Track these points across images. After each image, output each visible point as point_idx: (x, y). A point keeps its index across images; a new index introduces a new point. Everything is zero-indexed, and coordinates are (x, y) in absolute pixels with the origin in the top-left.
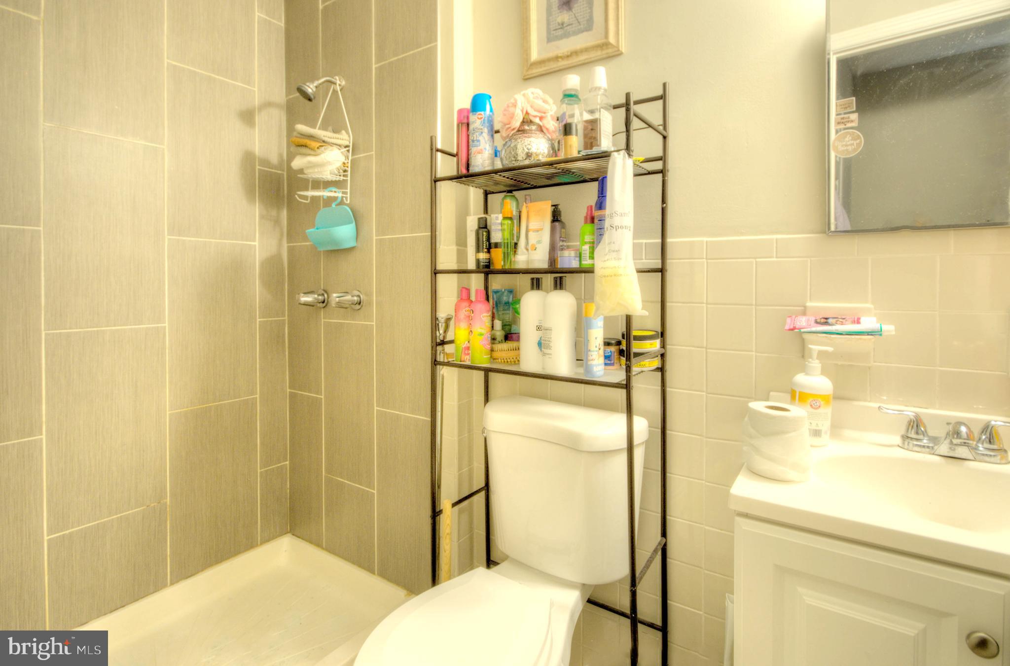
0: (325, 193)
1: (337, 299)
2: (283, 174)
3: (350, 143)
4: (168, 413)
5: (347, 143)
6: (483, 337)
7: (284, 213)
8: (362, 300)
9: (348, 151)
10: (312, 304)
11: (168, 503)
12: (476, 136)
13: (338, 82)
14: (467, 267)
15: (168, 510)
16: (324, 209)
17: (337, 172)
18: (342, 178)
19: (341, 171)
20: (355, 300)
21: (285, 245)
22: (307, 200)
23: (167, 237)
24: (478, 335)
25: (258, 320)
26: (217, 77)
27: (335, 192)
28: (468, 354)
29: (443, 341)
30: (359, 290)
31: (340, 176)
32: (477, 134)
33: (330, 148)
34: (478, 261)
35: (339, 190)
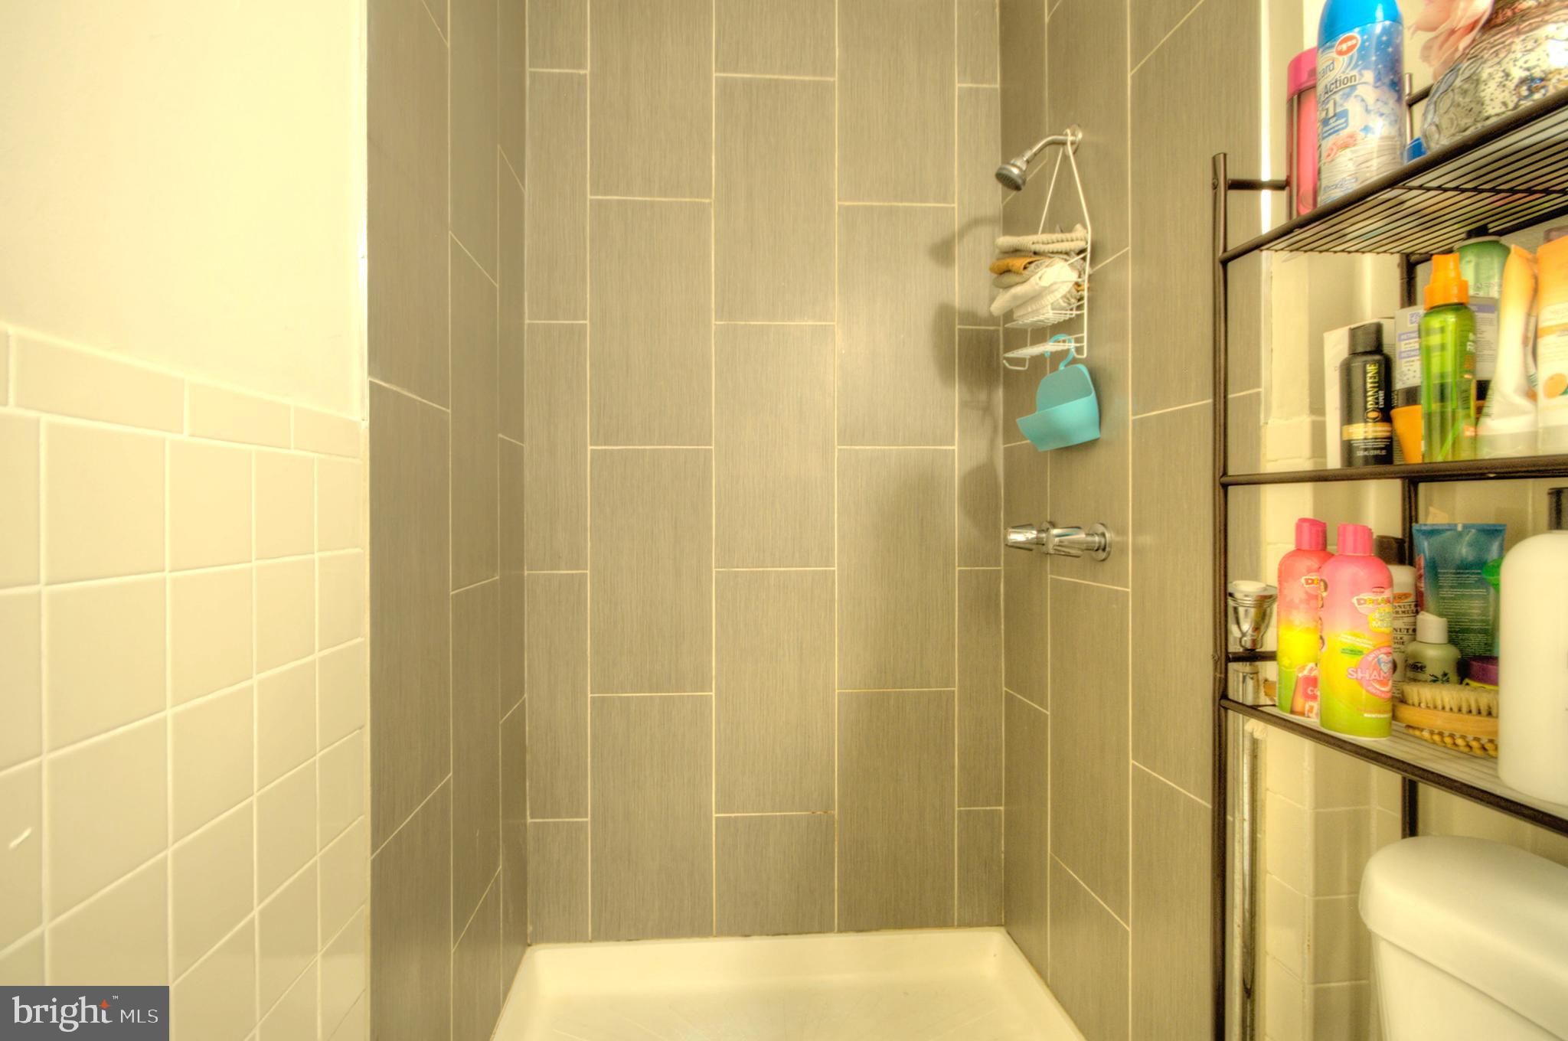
0: (1049, 347)
1: (1057, 539)
2: (998, 331)
3: (1087, 243)
4: (837, 691)
5: (1081, 245)
6: (1359, 658)
7: (1000, 394)
8: (1108, 542)
9: (1084, 259)
10: (1027, 546)
11: (836, 816)
12: (1335, 104)
13: (1070, 138)
14: (1325, 464)
15: (836, 826)
16: (1051, 374)
17: (1064, 305)
18: (1075, 312)
19: (1073, 300)
20: (1094, 542)
21: (1001, 446)
22: (1024, 366)
23: (837, 447)
24: (1344, 651)
25: (957, 569)
26: (900, 204)
27: (1064, 341)
28: (1314, 698)
29: (1252, 650)
30: (1105, 523)
31: (1071, 310)
32: (1337, 97)
33: (1048, 261)
34: (1348, 448)
35: (1070, 337)
